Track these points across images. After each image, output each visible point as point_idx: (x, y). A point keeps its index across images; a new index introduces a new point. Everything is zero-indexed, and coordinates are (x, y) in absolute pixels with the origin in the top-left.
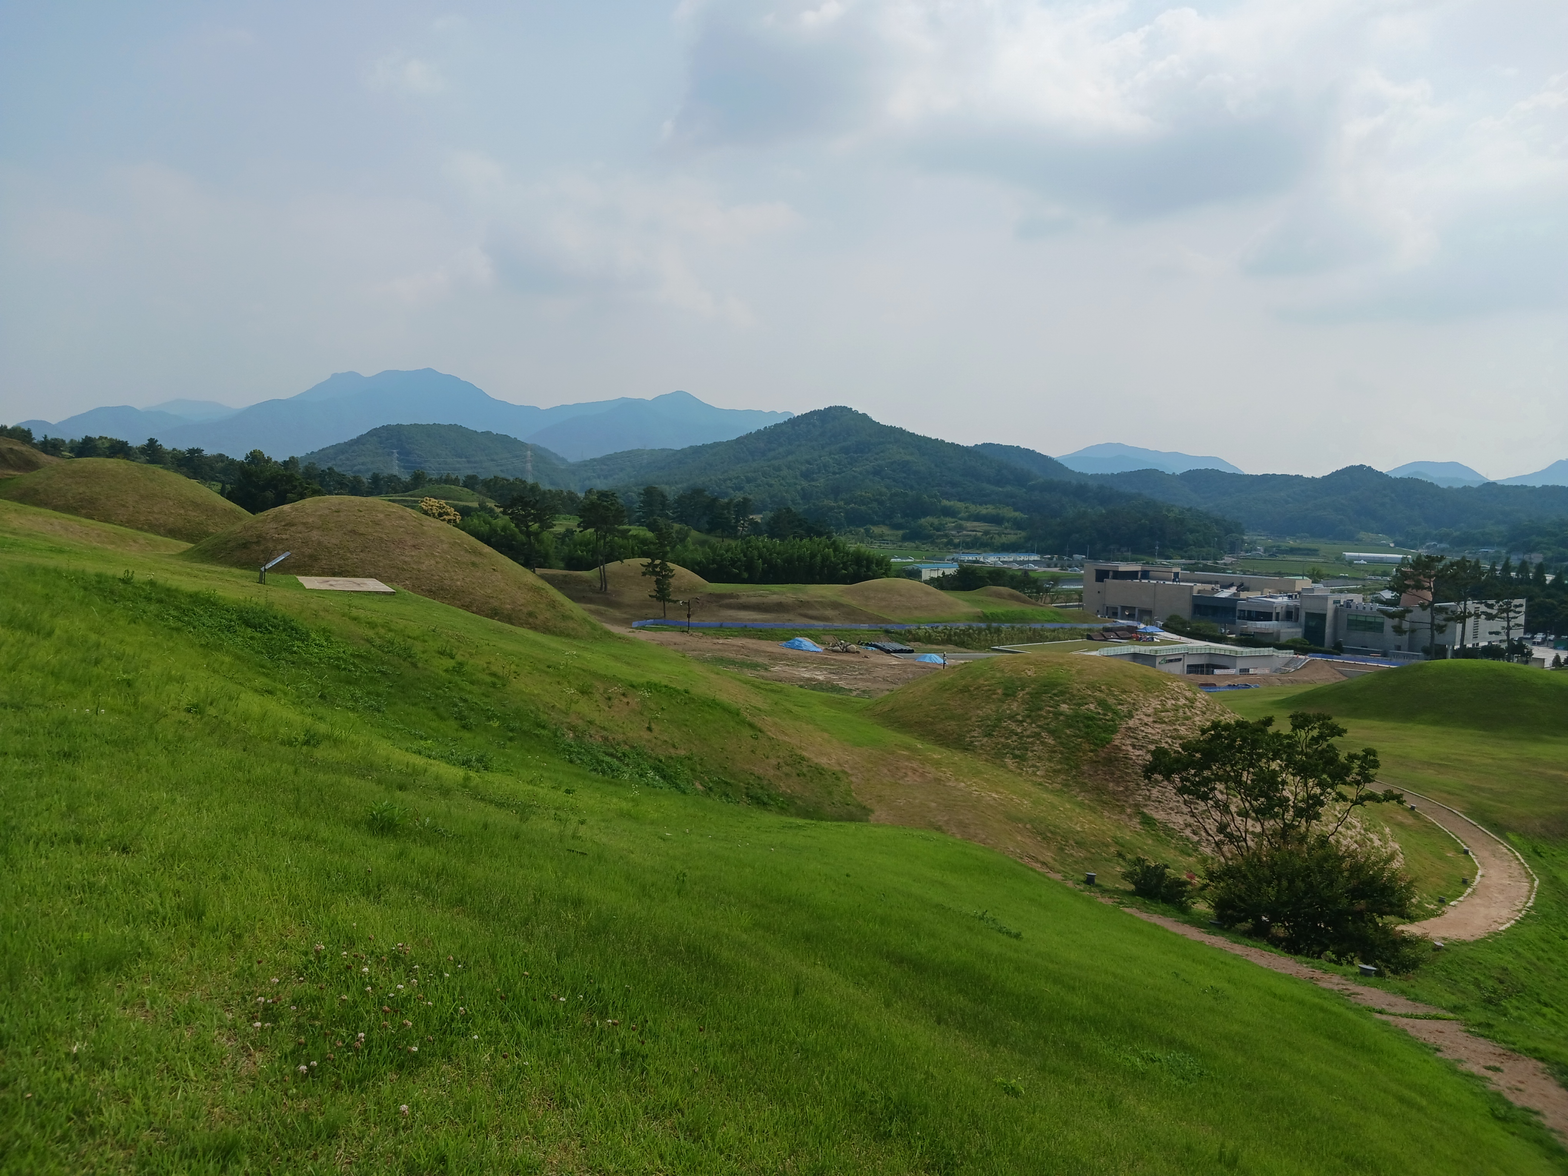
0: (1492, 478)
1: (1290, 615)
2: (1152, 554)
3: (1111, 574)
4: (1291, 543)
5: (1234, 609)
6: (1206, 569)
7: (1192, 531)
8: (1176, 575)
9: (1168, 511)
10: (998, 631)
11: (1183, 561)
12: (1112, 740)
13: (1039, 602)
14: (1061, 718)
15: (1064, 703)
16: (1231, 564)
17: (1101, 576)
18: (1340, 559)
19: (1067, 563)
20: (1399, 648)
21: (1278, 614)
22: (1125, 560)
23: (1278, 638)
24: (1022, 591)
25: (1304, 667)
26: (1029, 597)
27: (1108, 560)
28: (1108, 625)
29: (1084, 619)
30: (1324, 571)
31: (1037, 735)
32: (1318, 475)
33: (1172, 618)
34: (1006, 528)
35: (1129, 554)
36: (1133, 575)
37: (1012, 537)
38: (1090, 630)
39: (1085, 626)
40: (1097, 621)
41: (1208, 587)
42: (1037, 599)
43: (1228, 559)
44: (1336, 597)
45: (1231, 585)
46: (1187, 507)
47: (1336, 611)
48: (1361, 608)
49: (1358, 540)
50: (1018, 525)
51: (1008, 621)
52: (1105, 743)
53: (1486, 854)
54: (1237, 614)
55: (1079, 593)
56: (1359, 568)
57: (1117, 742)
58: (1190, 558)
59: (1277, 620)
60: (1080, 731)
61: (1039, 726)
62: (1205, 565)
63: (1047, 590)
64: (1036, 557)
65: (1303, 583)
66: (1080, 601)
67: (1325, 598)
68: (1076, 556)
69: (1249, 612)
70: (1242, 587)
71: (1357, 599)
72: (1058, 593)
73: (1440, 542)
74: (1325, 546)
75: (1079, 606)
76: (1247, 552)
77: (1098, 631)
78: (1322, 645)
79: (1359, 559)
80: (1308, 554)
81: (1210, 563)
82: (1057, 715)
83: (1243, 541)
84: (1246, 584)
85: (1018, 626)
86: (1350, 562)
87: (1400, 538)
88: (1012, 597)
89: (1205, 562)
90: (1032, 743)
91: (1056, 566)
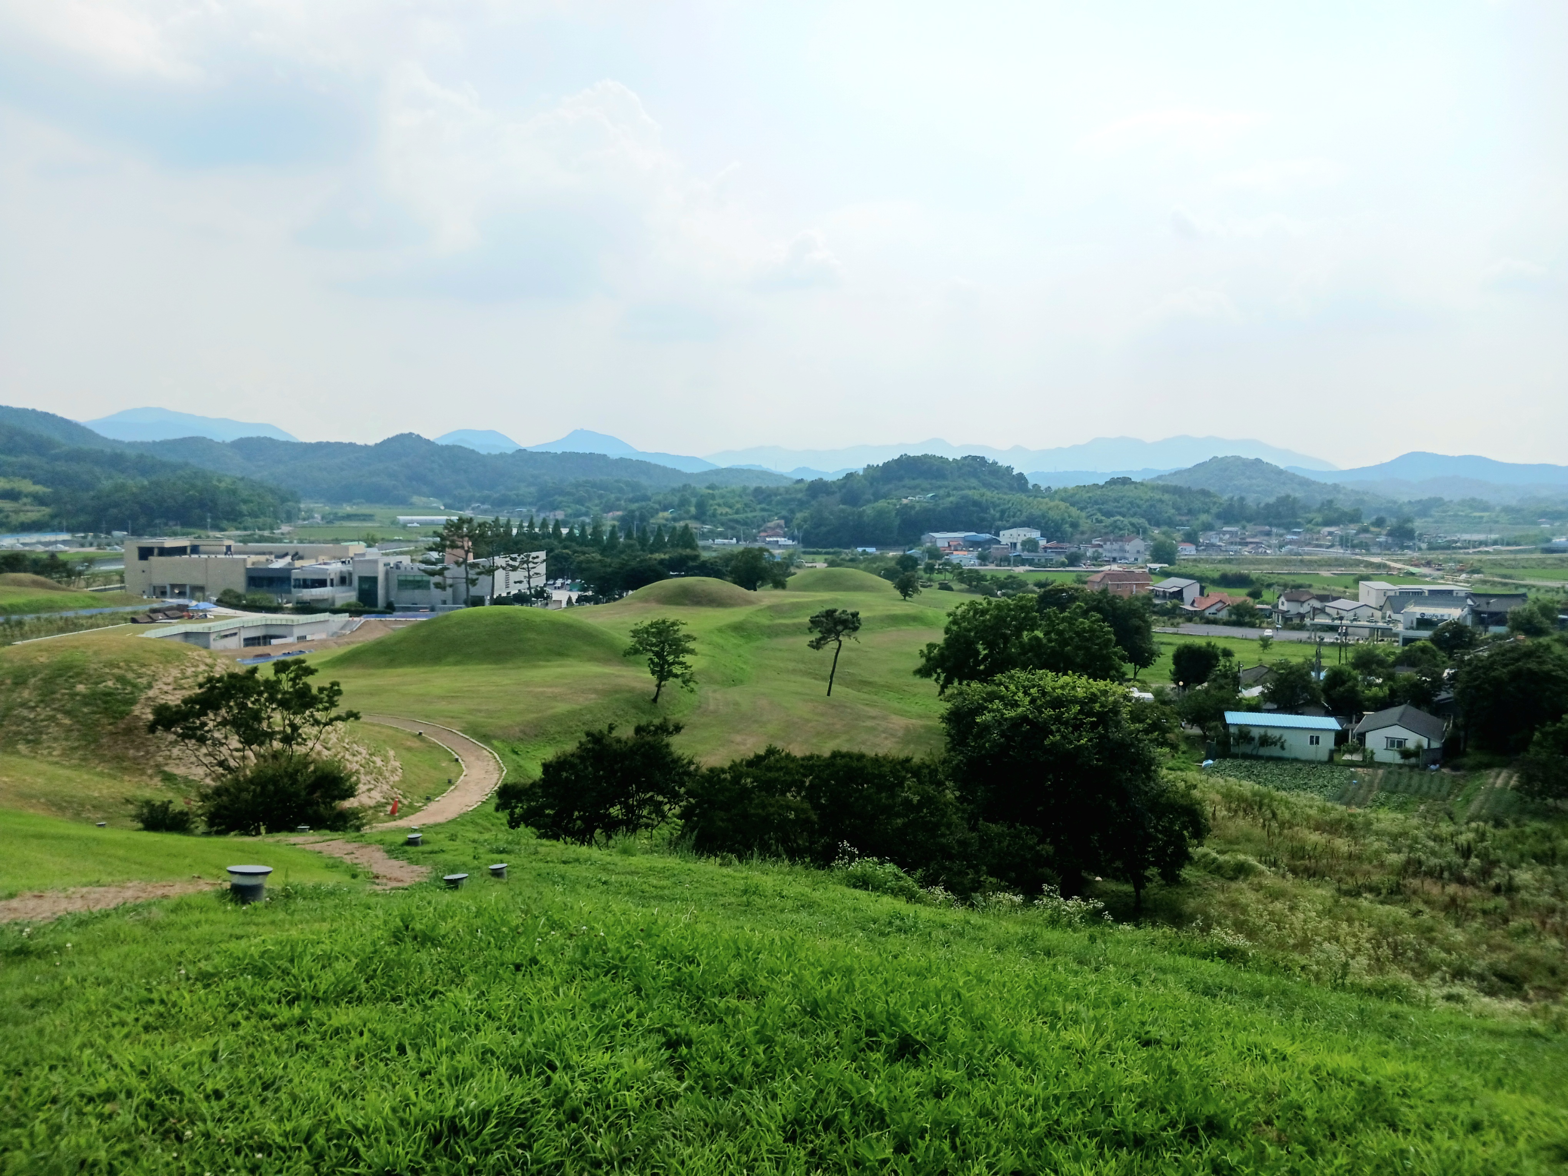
0: (524, 445)
1: (344, 580)
2: (204, 527)
3: (156, 551)
4: (348, 509)
5: (289, 579)
6: (262, 539)
7: (245, 502)
8: (229, 548)
9: (220, 481)
10: (20, 624)
11: (239, 533)
12: (132, 711)
13: (72, 587)
14: (78, 698)
15: (81, 683)
16: (289, 533)
17: (145, 553)
18: (394, 522)
19: (105, 541)
20: (444, 602)
21: (332, 580)
22: (174, 534)
23: (333, 603)
24: (49, 576)
25: (359, 628)
26: (59, 582)
27: (154, 535)
28: (156, 606)
29: (127, 600)
30: (379, 536)
31: (52, 718)
32: (371, 442)
33: (226, 593)
34: (25, 504)
35: (178, 528)
36: (181, 551)
37: (35, 513)
38: (135, 613)
39: (129, 609)
40: (142, 602)
41: (262, 558)
42: (69, 584)
43: (285, 528)
44: (386, 559)
45: (286, 555)
46: (240, 476)
47: (387, 573)
48: (409, 569)
49: (411, 504)
50: (40, 500)
51: (31, 612)
52: (123, 715)
53: (472, 759)
54: (293, 583)
55: (121, 575)
56: (412, 531)
57: (137, 713)
58: (245, 529)
59: (332, 585)
60: (98, 707)
61: (55, 709)
62: (261, 536)
63: (80, 574)
64: (66, 537)
65: (357, 548)
66: (122, 581)
67: (375, 562)
68: (116, 533)
69: (305, 580)
70: (297, 556)
71: (406, 560)
72: (95, 575)
73: (483, 503)
74: (379, 510)
75: (121, 588)
76: (304, 519)
77: (144, 613)
78: (376, 605)
79: (412, 522)
80: (364, 520)
81: (266, 533)
82: (73, 695)
83: (300, 510)
84: (300, 553)
85: (44, 615)
86: (405, 526)
87: (449, 501)
88: (35, 584)
89: (261, 533)
90: (47, 726)
91: (91, 545)
